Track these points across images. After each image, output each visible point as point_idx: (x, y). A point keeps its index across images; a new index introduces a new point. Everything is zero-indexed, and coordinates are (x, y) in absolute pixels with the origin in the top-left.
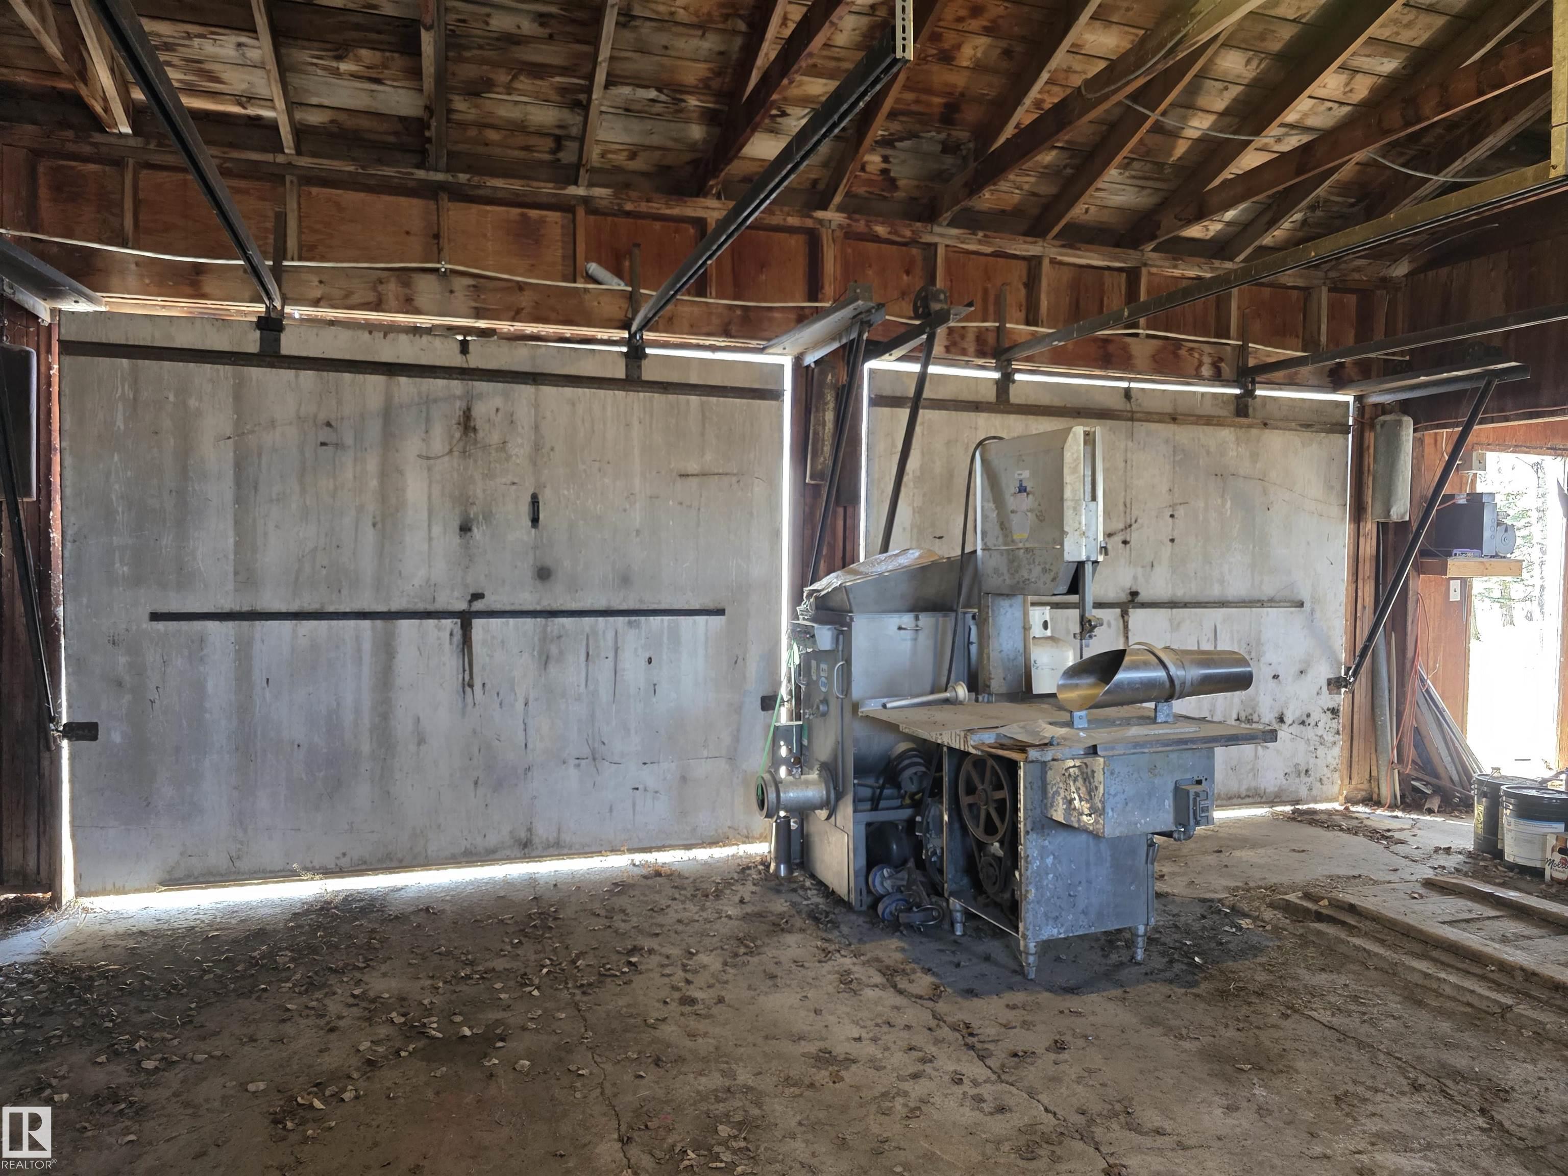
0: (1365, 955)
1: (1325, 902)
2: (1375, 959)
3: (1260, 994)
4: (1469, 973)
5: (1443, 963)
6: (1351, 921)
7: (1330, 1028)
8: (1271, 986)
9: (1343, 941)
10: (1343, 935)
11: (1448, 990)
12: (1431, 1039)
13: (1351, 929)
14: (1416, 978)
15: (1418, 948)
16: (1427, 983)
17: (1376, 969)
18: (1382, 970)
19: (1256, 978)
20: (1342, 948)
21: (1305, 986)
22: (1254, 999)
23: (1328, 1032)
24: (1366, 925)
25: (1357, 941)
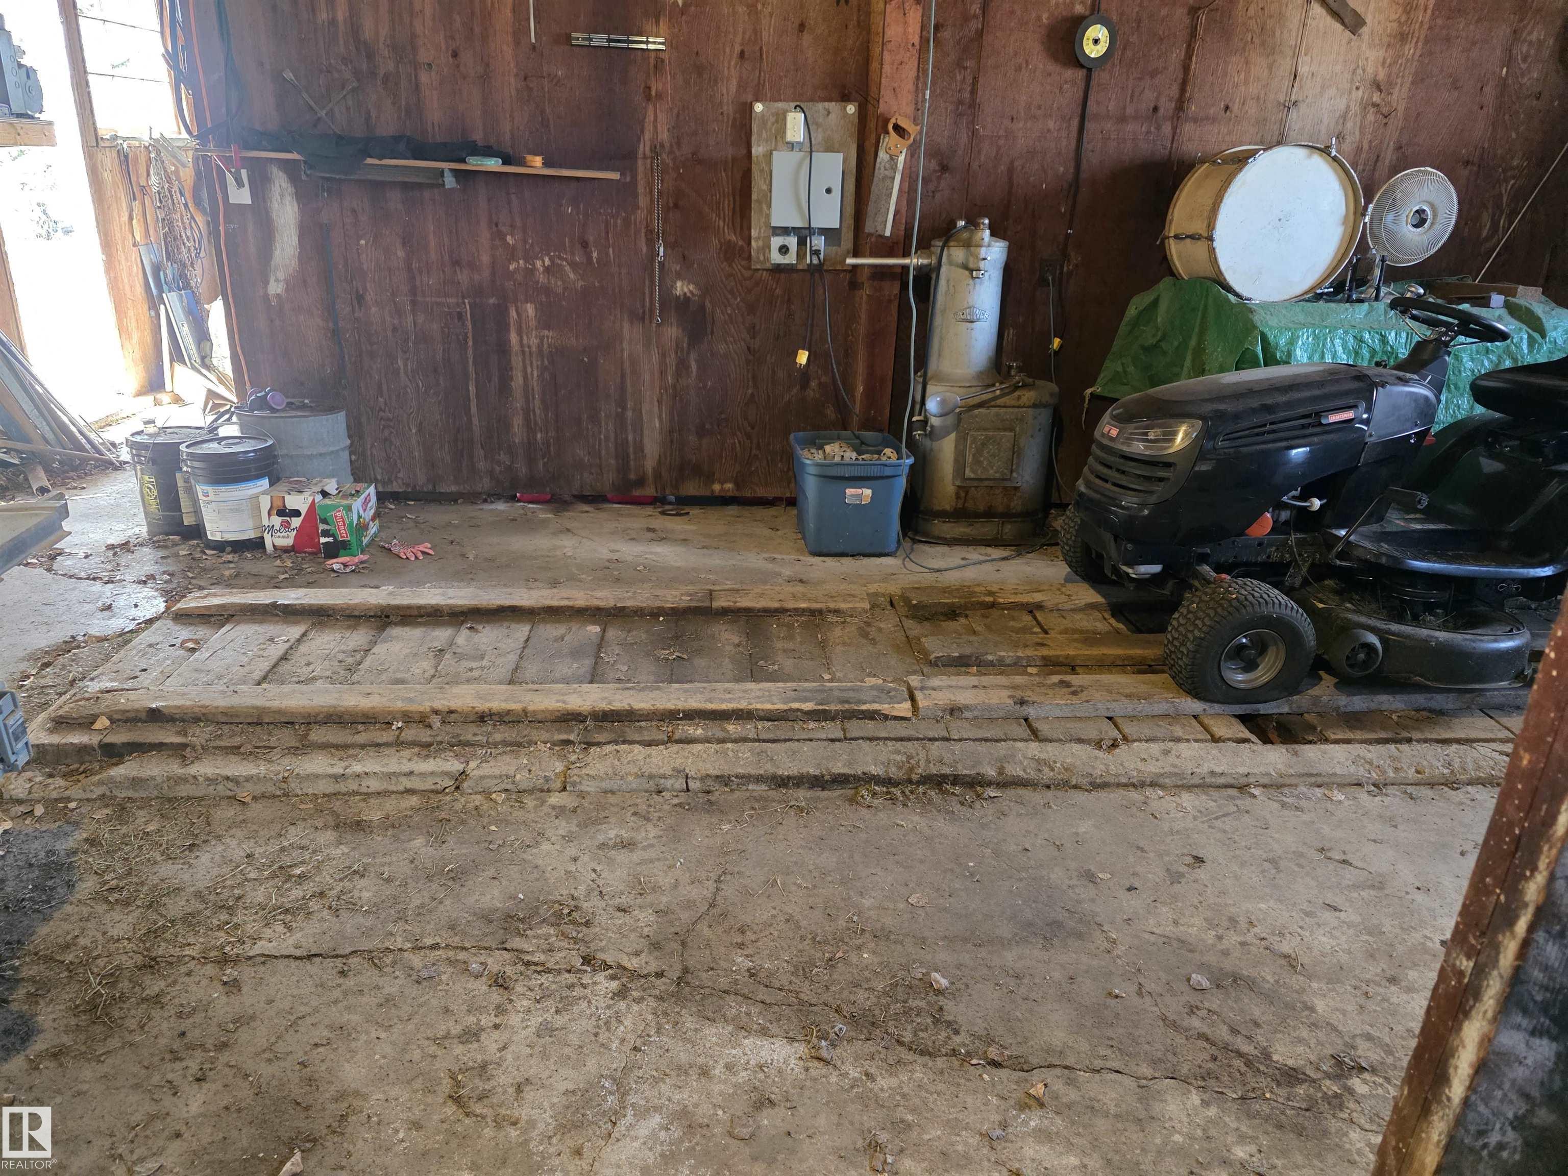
0: (230, 785)
1: (102, 722)
2: (249, 786)
3: (151, 965)
4: (378, 745)
5: (337, 747)
6: (171, 737)
7: (310, 957)
8: (155, 933)
9: (183, 780)
10: (175, 768)
11: (374, 785)
12: (429, 878)
13: (179, 751)
14: (324, 787)
15: (287, 737)
16: (342, 787)
17: (255, 798)
18: (263, 796)
19: (115, 932)
20: (184, 791)
21: (198, 895)
22: (154, 985)
23: (314, 968)
24: (198, 735)
25: (205, 768)
